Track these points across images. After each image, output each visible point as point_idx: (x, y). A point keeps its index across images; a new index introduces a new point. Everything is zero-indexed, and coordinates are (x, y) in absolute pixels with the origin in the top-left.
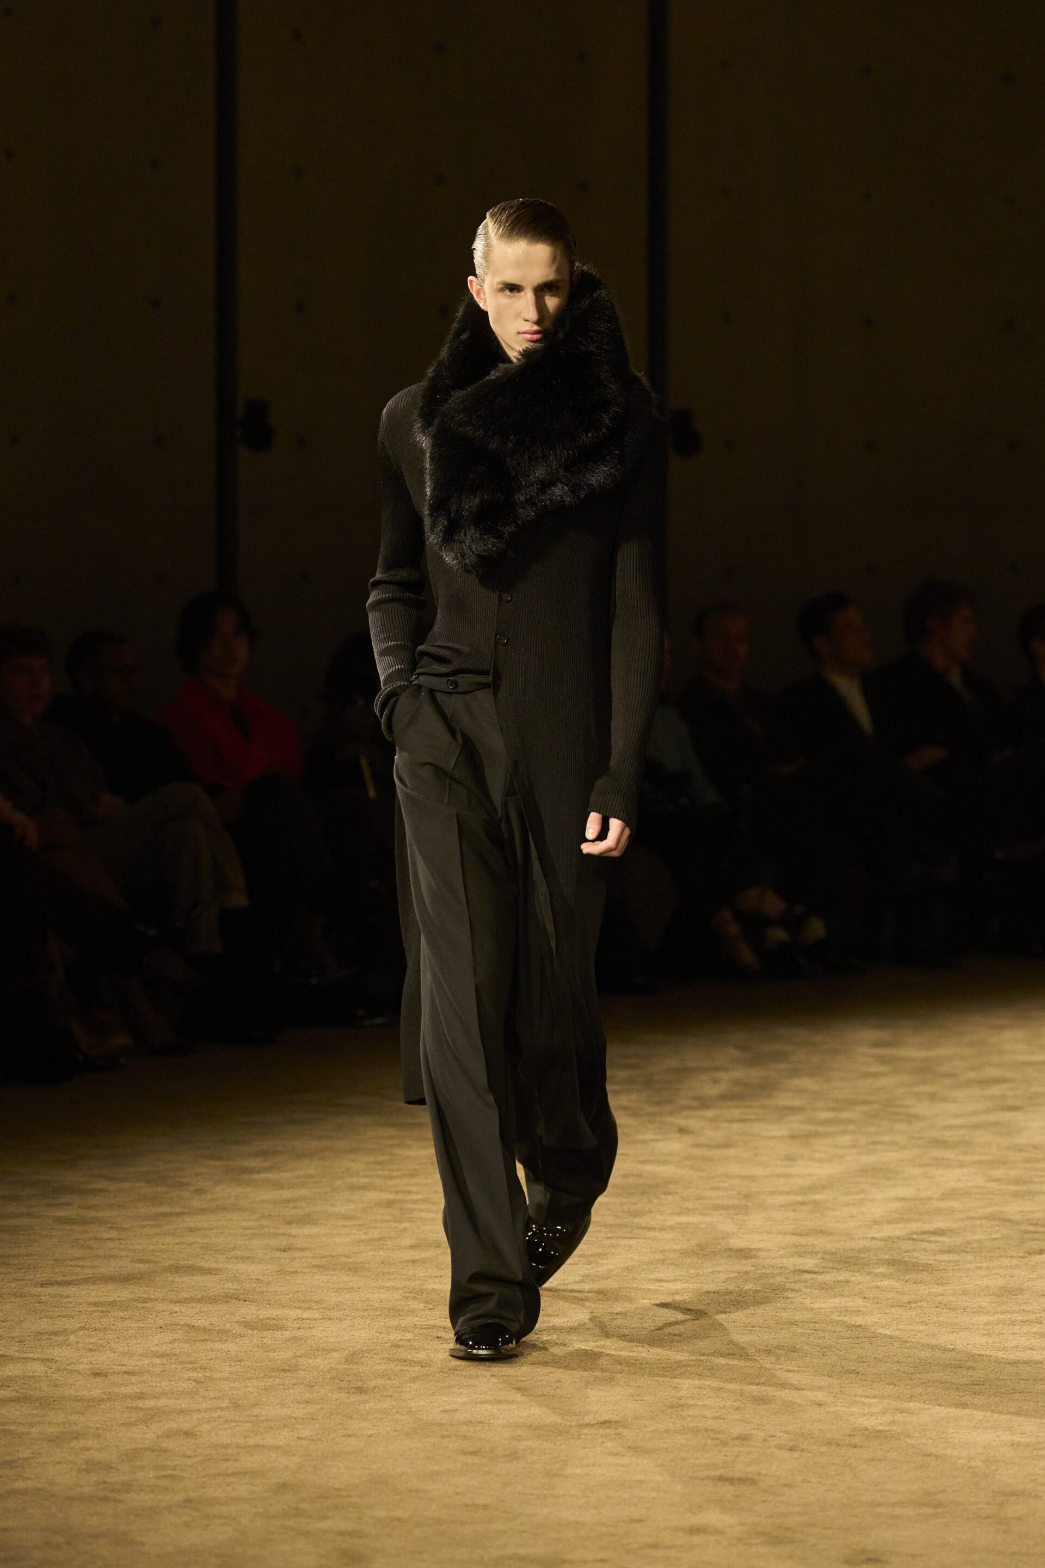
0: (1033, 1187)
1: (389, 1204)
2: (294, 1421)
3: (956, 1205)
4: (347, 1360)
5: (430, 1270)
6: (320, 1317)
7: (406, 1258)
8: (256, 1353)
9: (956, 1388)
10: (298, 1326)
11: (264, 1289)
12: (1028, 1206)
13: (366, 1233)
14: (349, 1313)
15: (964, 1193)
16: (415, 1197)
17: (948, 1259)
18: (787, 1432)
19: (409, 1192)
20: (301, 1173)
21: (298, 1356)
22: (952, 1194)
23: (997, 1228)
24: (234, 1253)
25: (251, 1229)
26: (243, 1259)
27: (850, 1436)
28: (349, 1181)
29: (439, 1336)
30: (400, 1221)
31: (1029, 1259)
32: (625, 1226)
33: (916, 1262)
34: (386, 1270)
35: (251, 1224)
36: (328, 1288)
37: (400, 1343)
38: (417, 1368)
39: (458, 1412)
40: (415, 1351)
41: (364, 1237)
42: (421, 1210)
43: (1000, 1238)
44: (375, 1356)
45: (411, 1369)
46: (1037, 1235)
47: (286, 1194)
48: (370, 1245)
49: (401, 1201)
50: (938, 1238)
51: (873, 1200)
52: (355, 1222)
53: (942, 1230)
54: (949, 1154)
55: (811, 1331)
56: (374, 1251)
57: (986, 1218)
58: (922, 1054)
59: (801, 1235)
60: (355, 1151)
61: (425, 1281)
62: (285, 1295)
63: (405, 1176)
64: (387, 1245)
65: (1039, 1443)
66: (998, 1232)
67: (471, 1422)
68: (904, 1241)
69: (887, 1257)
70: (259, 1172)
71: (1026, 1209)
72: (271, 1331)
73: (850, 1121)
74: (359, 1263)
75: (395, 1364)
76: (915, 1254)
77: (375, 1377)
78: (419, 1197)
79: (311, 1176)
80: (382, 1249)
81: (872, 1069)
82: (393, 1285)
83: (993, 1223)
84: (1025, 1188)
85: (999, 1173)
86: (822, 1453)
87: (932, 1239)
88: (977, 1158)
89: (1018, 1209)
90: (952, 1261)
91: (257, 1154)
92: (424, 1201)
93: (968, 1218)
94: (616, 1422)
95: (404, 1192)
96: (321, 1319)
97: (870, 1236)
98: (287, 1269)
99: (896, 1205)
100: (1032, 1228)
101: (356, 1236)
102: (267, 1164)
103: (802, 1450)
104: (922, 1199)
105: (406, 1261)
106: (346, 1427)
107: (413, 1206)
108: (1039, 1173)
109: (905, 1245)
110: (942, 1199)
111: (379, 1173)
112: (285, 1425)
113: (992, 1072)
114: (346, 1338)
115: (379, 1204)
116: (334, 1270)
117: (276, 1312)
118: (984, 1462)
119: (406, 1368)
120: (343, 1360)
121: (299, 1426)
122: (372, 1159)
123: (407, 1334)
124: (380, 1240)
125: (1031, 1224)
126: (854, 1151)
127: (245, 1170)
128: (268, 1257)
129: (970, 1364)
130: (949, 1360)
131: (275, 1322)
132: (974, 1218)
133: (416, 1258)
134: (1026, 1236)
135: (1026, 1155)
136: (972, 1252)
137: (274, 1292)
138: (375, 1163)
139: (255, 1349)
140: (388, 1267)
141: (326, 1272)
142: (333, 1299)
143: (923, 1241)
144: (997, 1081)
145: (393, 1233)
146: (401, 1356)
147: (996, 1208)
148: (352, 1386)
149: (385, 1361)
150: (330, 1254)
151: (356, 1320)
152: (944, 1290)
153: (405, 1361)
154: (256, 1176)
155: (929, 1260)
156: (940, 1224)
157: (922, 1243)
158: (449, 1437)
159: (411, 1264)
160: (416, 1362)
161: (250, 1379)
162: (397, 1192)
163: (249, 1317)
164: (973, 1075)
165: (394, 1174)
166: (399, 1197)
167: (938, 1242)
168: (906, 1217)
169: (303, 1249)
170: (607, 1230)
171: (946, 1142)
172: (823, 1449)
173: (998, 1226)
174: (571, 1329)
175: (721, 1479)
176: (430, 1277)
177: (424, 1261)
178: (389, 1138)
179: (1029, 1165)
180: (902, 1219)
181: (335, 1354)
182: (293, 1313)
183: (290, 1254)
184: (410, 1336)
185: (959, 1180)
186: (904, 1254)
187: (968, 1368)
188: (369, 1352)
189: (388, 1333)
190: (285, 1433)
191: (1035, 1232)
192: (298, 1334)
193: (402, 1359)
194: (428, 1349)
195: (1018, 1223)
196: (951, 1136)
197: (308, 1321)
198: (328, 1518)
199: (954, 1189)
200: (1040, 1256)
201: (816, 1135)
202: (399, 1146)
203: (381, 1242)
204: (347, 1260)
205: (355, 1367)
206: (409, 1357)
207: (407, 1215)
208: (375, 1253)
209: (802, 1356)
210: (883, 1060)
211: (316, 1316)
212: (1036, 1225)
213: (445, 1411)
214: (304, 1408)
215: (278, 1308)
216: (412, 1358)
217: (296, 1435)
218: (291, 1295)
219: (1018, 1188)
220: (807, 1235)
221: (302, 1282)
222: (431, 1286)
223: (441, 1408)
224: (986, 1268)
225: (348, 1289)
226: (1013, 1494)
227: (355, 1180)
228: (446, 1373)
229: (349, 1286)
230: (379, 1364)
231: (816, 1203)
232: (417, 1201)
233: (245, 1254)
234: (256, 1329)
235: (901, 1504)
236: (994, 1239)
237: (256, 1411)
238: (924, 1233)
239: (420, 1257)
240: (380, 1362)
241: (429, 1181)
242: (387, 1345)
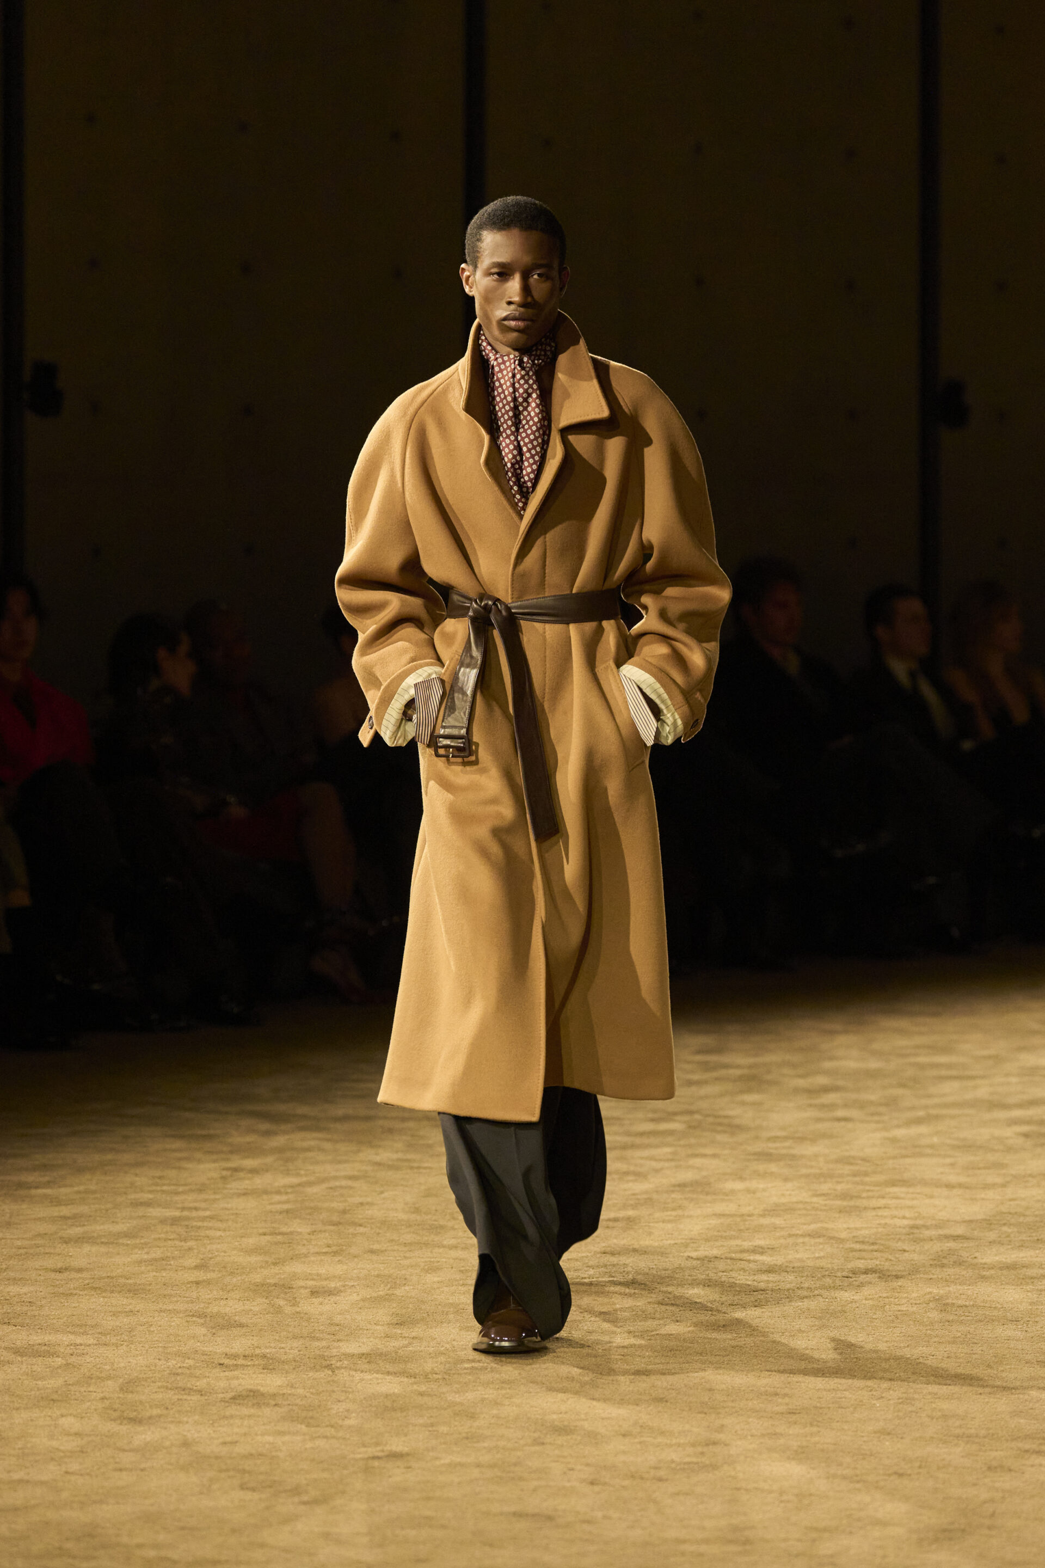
0: (859, 1203)
1: (175, 1221)
2: (62, 1454)
3: (778, 1221)
4: (121, 1389)
5: (215, 1292)
6: (95, 1342)
7: (191, 1279)
8: (25, 1381)
9: (771, 1417)
10: (71, 1352)
11: (36, 1313)
12: (854, 1222)
13: (148, 1253)
14: (126, 1338)
15: (788, 1209)
16: (201, 1213)
17: (768, 1279)
18: (588, 1465)
19: (196, 1209)
20: (82, 1188)
21: (70, 1384)
22: (774, 1210)
23: (821, 1246)
24: (5, 1274)
25: (26, 1248)
26: (15, 1281)
27: (656, 1468)
28: (133, 1196)
29: (222, 1362)
30: (185, 1240)
31: (853, 1279)
32: (426, 1244)
33: (733, 1282)
34: (168, 1291)
35: (26, 1243)
36: (105, 1312)
37: (180, 1371)
38: (195, 1398)
39: (238, 1444)
40: (195, 1379)
41: (146, 1257)
42: (210, 1228)
43: (824, 1257)
44: (152, 1384)
45: (189, 1398)
46: (864, 1254)
47: (65, 1211)
48: (152, 1265)
49: (187, 1218)
50: (758, 1257)
51: (690, 1217)
52: (138, 1241)
53: (762, 1248)
54: (773, 1167)
55: (620, 1357)
56: (156, 1272)
57: (809, 1235)
58: (751, 1060)
59: (613, 1254)
60: (137, 1165)
61: (209, 1303)
62: (58, 1318)
63: (191, 1191)
64: (171, 1265)
65: (857, 1476)
66: (821, 1250)
67: (252, 1455)
68: (722, 1260)
69: (703, 1277)
70: (37, 1188)
71: (852, 1226)
72: (41, 1358)
73: (671, 1133)
74: (139, 1284)
75: (173, 1392)
76: (734, 1274)
77: (151, 1407)
78: (207, 1213)
79: (94, 1192)
80: (165, 1269)
81: (696, 1077)
82: (175, 1308)
83: (817, 1240)
84: (852, 1203)
85: (825, 1187)
86: (624, 1487)
87: (752, 1258)
88: (804, 1171)
89: (845, 1226)
90: (772, 1281)
91: (35, 1169)
92: (211, 1218)
93: (790, 1236)
94: (408, 1454)
95: (190, 1209)
96: (96, 1345)
97: (686, 1254)
98: (61, 1290)
99: (714, 1222)
100: (858, 1246)
101: (137, 1256)
102: (47, 1179)
103: (605, 1484)
104: (743, 1215)
105: (188, 1283)
106: (118, 1460)
107: (199, 1224)
108: (868, 1188)
109: (721, 1265)
110: (763, 1216)
111: (165, 1188)
112: (52, 1459)
113: (822, 1080)
114: (122, 1365)
115: (163, 1221)
116: (112, 1292)
117: (48, 1338)
118: (797, 1495)
119: (185, 1397)
120: (118, 1389)
121: (66, 1460)
122: (158, 1173)
123: (187, 1361)
124: (163, 1260)
125: (857, 1242)
126: (673, 1164)
127: (20, 1185)
128: (42, 1278)
129: (786, 1391)
130: (764, 1387)
131: (46, 1347)
132: (796, 1235)
133: (200, 1279)
134: (851, 1254)
135: (855, 1168)
136: (793, 1272)
137: (47, 1316)
138: (160, 1178)
139: (24, 1377)
140: (170, 1288)
141: (104, 1294)
142: (110, 1323)
143: (741, 1260)
144: (826, 1090)
145: (176, 1252)
146: (180, 1384)
147: (819, 1225)
148: (125, 1414)
149: (162, 1390)
150: (109, 1275)
151: (133, 1346)
152: (762, 1312)
153: (184, 1390)
154: (33, 1192)
155: (747, 1280)
156: (760, 1242)
157: (740, 1262)
158: (227, 1470)
159: (195, 1285)
160: (195, 1391)
161: (17, 1409)
162: (183, 1209)
163: (18, 1343)
164: (801, 1083)
165: (181, 1189)
166: (186, 1213)
167: (755, 1261)
168: (724, 1234)
169: (80, 1270)
170: (406, 1249)
171: (770, 1154)
172: (626, 1483)
173: (820, 1244)
174: (363, 1354)
175: (518, 1515)
176: (216, 1299)
177: (208, 1282)
178: (174, 1151)
179: (857, 1179)
180: (721, 1237)
181: (109, 1382)
182: (66, 1339)
183: (66, 1275)
184: (191, 1362)
185: (783, 1195)
186: (721, 1274)
187: (786, 1395)
188: (146, 1380)
189: (167, 1360)
190: (52, 1466)
191: (860, 1251)
192: (72, 1360)
193: (181, 1388)
194: (208, 1377)
195: (842, 1241)
196: (776, 1148)
197: (83, 1347)
198: (94, 1558)
199: (777, 1205)
200: (865, 1276)
201: (633, 1146)
202: (187, 1159)
203: (164, 1262)
204: (127, 1281)
205: (130, 1396)
206: (189, 1385)
207: (193, 1234)
208: (158, 1274)
209: (608, 1383)
210: (706, 1067)
211: (91, 1341)
212: (863, 1242)
213: (225, 1443)
214: (73, 1440)
215: (50, 1334)
216: (191, 1387)
217: (64, 1469)
218: (65, 1318)
219: (845, 1203)
220: (619, 1254)
221: (77, 1305)
222: (215, 1310)
223: (221, 1440)
224: (808, 1288)
225: (127, 1312)
226: (825, 1530)
227: (138, 1196)
228: (227, 1402)
229: (127, 1310)
230: (156, 1392)
231: (629, 1220)
232: (204, 1219)
233: (18, 1275)
234: (26, 1356)
235: (707, 1541)
236: (818, 1258)
237: (20, 1444)
238: (742, 1251)
239: (205, 1278)
240: (158, 1390)
241: (217, 1197)
242: (166, 1373)
